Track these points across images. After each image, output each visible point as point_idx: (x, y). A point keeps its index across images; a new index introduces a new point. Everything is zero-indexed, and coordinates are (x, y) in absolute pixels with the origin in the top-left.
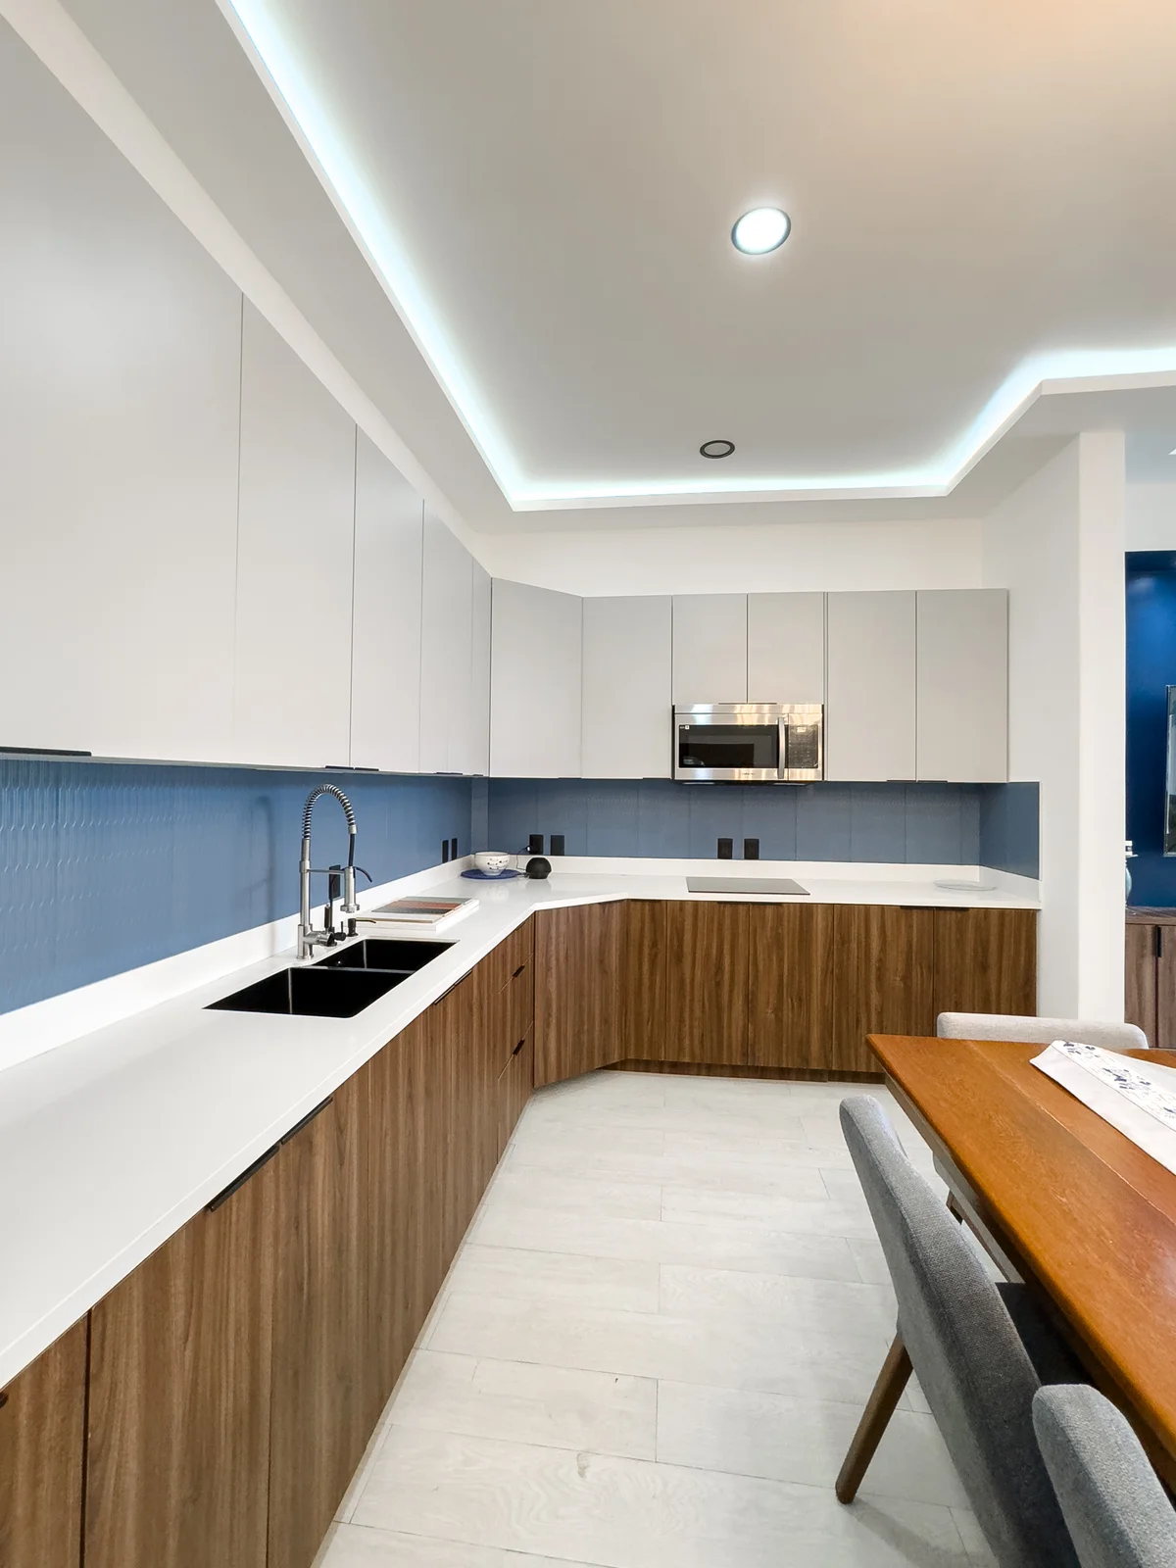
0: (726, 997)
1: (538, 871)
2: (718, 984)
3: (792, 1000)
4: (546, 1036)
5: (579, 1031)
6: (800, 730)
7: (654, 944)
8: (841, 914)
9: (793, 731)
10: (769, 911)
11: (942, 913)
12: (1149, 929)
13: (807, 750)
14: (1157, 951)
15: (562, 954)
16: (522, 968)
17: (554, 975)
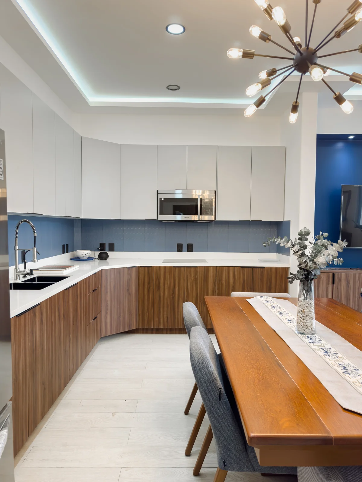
0: (176, 302)
1: (103, 257)
2: (174, 298)
3: (201, 303)
4: (106, 318)
5: (119, 316)
6: (206, 201)
7: (149, 283)
8: (219, 270)
9: (204, 201)
10: (193, 269)
11: (255, 269)
12: (331, 275)
13: (209, 208)
14: (333, 283)
15: (112, 286)
16: (96, 289)
17: (109, 294)
